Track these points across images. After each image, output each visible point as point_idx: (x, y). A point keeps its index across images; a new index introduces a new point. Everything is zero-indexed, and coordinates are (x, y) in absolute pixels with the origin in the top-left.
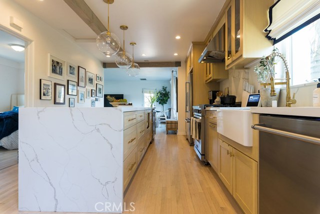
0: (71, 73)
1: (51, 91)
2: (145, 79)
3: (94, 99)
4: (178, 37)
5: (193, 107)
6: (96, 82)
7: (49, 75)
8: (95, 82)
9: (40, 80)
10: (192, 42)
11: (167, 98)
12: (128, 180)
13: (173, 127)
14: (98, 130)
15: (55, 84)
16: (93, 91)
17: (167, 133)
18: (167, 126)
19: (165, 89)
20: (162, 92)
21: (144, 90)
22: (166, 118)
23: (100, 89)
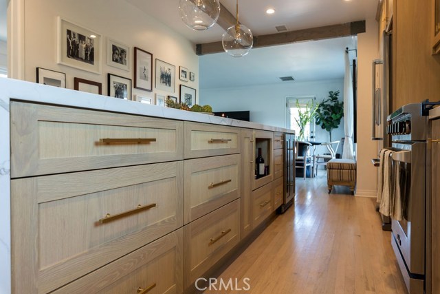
0: (115, 60)
2: (290, 78)
6: (178, 82)
7: (58, 61)
8: (176, 81)
9: (37, 69)
11: (338, 116)
13: (346, 177)
15: (77, 80)
17: (330, 191)
18: (329, 175)
19: (334, 97)
20: (329, 103)
21: (290, 102)
22: (334, 157)
23: (189, 96)
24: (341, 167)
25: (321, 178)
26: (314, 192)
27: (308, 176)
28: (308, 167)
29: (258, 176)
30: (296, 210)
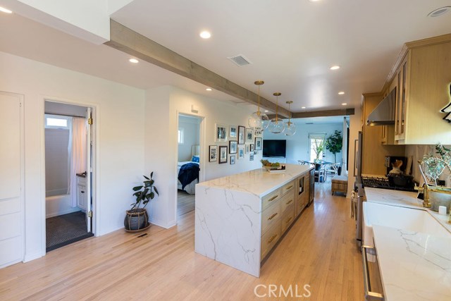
1: (217, 153)
2: (312, 123)
3: (253, 153)
4: (341, 93)
5: (362, 175)
7: (215, 141)
8: (254, 136)
9: (210, 146)
10: (363, 94)
11: (340, 145)
12: (266, 251)
13: (342, 188)
14: (242, 209)
15: (220, 147)
16: (252, 146)
17: (333, 194)
18: (333, 186)
19: (338, 134)
20: (335, 137)
21: (311, 135)
22: (336, 172)
23: (259, 142)
24: (339, 182)
25: (329, 183)
26: (324, 194)
27: (321, 182)
28: (321, 177)
29: (300, 193)
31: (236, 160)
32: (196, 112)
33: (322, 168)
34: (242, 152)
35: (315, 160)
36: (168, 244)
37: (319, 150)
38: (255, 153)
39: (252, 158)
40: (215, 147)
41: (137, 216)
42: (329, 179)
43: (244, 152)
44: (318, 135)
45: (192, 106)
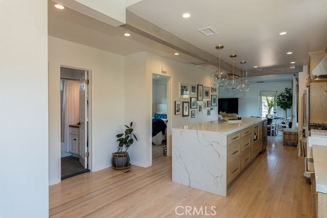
0: (193, 92)
2: (262, 82)
3: (210, 108)
4: (290, 53)
7: (179, 97)
8: (210, 94)
9: (175, 102)
11: (291, 102)
12: (231, 179)
13: (292, 138)
14: (212, 145)
15: (183, 102)
16: (209, 102)
17: (284, 145)
18: (284, 137)
19: (288, 91)
20: (285, 94)
21: (262, 93)
22: (287, 126)
23: (215, 99)
24: (290, 134)
25: (280, 136)
26: (276, 145)
27: (273, 135)
28: (273, 131)
29: (255, 140)
30: (268, 152)
31: (196, 114)
32: (165, 72)
33: (274, 123)
34: (200, 107)
35: (267, 116)
36: (149, 177)
37: (270, 106)
38: (212, 109)
39: (209, 113)
40: (179, 103)
41: (122, 156)
42: (280, 133)
43: (202, 107)
44: (269, 93)
45: (162, 68)
